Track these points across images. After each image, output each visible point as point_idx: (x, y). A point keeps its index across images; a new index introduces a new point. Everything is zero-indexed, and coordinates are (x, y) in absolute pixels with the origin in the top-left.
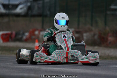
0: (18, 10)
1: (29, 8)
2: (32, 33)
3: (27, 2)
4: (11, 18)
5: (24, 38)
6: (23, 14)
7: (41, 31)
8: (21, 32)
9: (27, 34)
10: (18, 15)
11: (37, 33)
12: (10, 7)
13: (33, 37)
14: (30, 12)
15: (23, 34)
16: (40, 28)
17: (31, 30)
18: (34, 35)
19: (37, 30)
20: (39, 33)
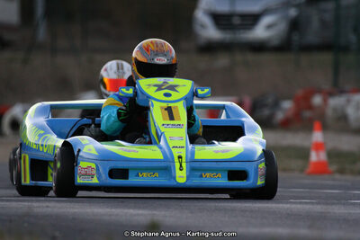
0: (260, 32)
1: (295, 25)
2: (304, 102)
3: (286, 5)
4: (239, 57)
5: (280, 116)
6: (276, 42)
7: (331, 94)
8: (270, 100)
9: (287, 105)
10: (259, 47)
11: (317, 100)
12: (236, 21)
13: (307, 114)
14: (296, 37)
15: (276, 105)
16: (327, 86)
17: (300, 92)
18: (310, 107)
19: (319, 91)
20: (325, 101)
